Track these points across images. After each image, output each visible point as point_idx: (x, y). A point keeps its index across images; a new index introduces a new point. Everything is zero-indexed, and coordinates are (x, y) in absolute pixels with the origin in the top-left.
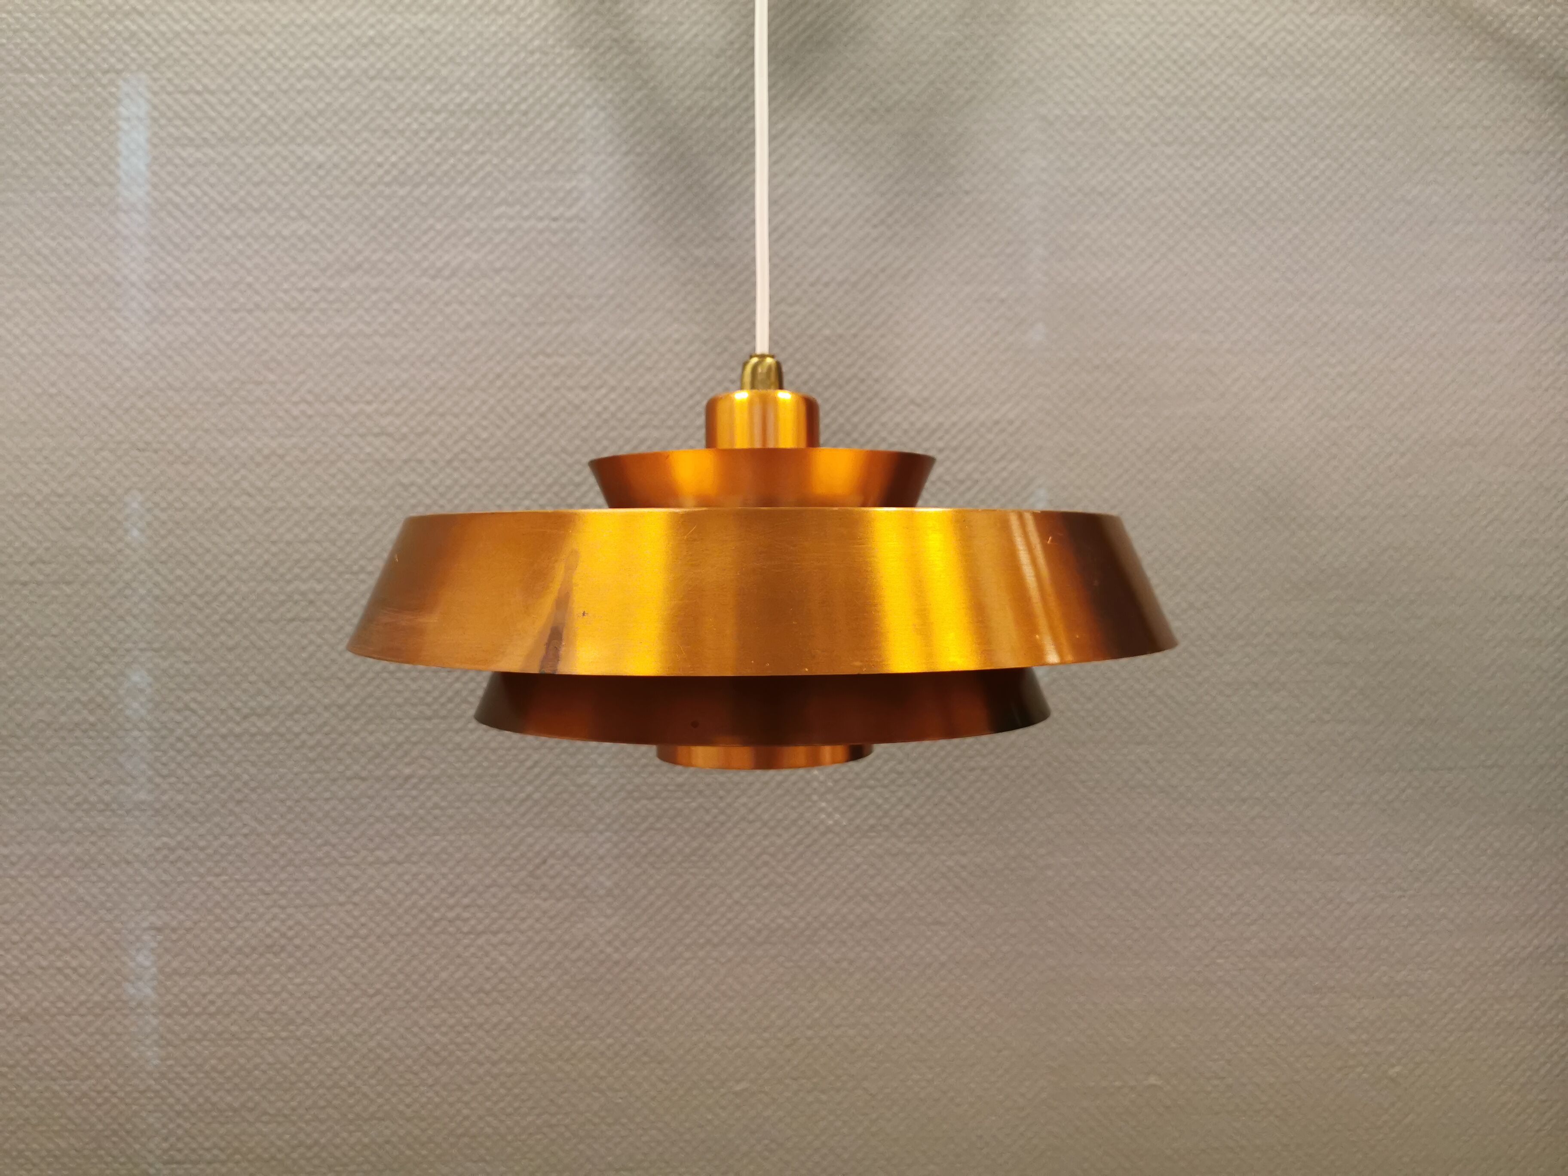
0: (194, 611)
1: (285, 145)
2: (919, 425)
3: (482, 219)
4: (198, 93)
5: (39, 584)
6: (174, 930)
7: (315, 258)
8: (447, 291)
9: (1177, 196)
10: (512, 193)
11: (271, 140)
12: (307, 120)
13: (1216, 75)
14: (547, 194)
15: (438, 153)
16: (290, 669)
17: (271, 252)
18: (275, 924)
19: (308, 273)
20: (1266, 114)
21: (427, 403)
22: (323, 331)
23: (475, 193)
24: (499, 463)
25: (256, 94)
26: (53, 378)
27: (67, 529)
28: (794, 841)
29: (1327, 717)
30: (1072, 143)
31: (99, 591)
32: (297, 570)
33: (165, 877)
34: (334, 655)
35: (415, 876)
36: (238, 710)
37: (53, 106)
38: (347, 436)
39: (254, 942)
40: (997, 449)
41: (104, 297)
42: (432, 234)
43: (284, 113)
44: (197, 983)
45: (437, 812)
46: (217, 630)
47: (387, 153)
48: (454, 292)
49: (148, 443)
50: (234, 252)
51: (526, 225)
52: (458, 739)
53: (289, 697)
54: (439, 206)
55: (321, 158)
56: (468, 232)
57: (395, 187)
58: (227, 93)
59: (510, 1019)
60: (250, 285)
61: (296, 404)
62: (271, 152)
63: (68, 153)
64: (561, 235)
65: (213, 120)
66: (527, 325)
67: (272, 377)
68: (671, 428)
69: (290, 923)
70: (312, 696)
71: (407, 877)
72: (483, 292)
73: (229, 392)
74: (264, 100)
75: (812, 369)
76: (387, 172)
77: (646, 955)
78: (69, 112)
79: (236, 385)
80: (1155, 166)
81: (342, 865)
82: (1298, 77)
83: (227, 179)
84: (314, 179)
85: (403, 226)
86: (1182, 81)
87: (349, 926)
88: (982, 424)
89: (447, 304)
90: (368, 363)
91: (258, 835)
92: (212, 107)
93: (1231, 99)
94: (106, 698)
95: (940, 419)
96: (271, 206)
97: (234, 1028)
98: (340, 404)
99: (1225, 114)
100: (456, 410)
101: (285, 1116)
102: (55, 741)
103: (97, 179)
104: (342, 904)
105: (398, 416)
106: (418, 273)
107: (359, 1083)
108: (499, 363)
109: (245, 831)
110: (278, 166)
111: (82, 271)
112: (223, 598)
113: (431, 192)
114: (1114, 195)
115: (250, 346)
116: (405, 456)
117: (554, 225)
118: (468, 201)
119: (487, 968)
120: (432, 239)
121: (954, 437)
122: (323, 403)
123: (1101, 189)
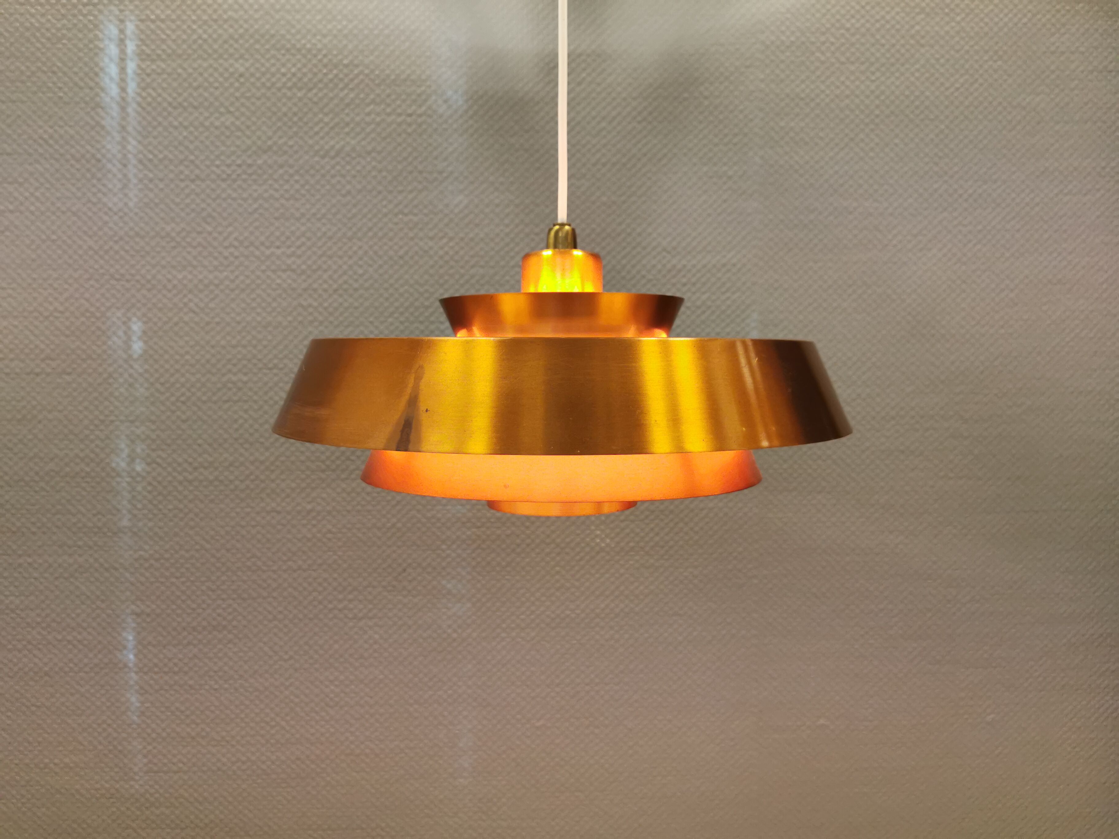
0: (157, 395)
1: (216, 60)
2: (669, 266)
3: (358, 114)
4: (153, 21)
5: (48, 374)
6: (148, 615)
7: (238, 143)
8: (333, 167)
9: (857, 101)
10: (378, 95)
11: (206, 56)
12: (231, 42)
13: (888, 13)
14: (404, 97)
15: (325, 66)
16: (226, 436)
17: (207, 138)
18: (219, 611)
19: (234, 153)
20: (923, 42)
21: (320, 248)
22: (245, 195)
23: (352, 95)
24: (372, 291)
25: (194, 22)
26: (54, 228)
27: (67, 336)
28: (578, 558)
29: (951, 475)
30: (782, 61)
31: (90, 380)
32: (229, 366)
33: (143, 579)
34: (256, 426)
35: (315, 579)
36: (190, 464)
37: (48, 30)
38: (264, 271)
39: (205, 623)
40: (724, 284)
41: (88, 170)
42: (321, 125)
43: (215, 36)
44: (165, 651)
45: (329, 536)
46: (173, 408)
47: (289, 65)
48: (338, 168)
49: (122, 275)
50: (181, 138)
51: (389, 119)
52: (344, 486)
53: (226, 455)
54: (327, 105)
55: (242, 70)
56: (347, 124)
57: (295, 90)
58: (173, 21)
59: (381, 677)
60: (192, 162)
61: (226, 248)
62: (205, 65)
63: (59, 64)
64: (414, 126)
65: (163, 41)
66: (390, 192)
67: (209, 229)
68: (493, 267)
69: (230, 610)
70: (241, 455)
71: (310, 580)
72: (358, 168)
73: (178, 239)
74: (200, 27)
75: (594, 226)
76: (289, 79)
77: (475, 635)
78: (59, 35)
79: (184, 234)
80: (842, 79)
81: (264, 571)
82: (947, 14)
83: (175, 84)
84: (237, 85)
85: (300, 119)
86: (863, 17)
87: (270, 613)
88: (714, 266)
89: (333, 176)
90: (277, 219)
91: (206, 550)
92: (163, 31)
93: (898, 31)
94: (97, 455)
95: (684, 262)
96: (206, 104)
97: (191, 682)
98: (257, 248)
99: (893, 41)
100: (340, 253)
101: (228, 742)
102: (62, 484)
103: (82, 84)
104: (264, 598)
105: (299, 257)
106: (311, 153)
107: (278, 719)
108: (370, 220)
109: (197, 547)
110: (211, 75)
111: (73, 151)
112: (178, 385)
113: (320, 95)
114: (813, 100)
115: (193, 206)
116: (304, 285)
117: (409, 120)
118: (347, 101)
119: (366, 642)
120: (322, 128)
121: (694, 275)
122: (246, 247)
123: (803, 95)
